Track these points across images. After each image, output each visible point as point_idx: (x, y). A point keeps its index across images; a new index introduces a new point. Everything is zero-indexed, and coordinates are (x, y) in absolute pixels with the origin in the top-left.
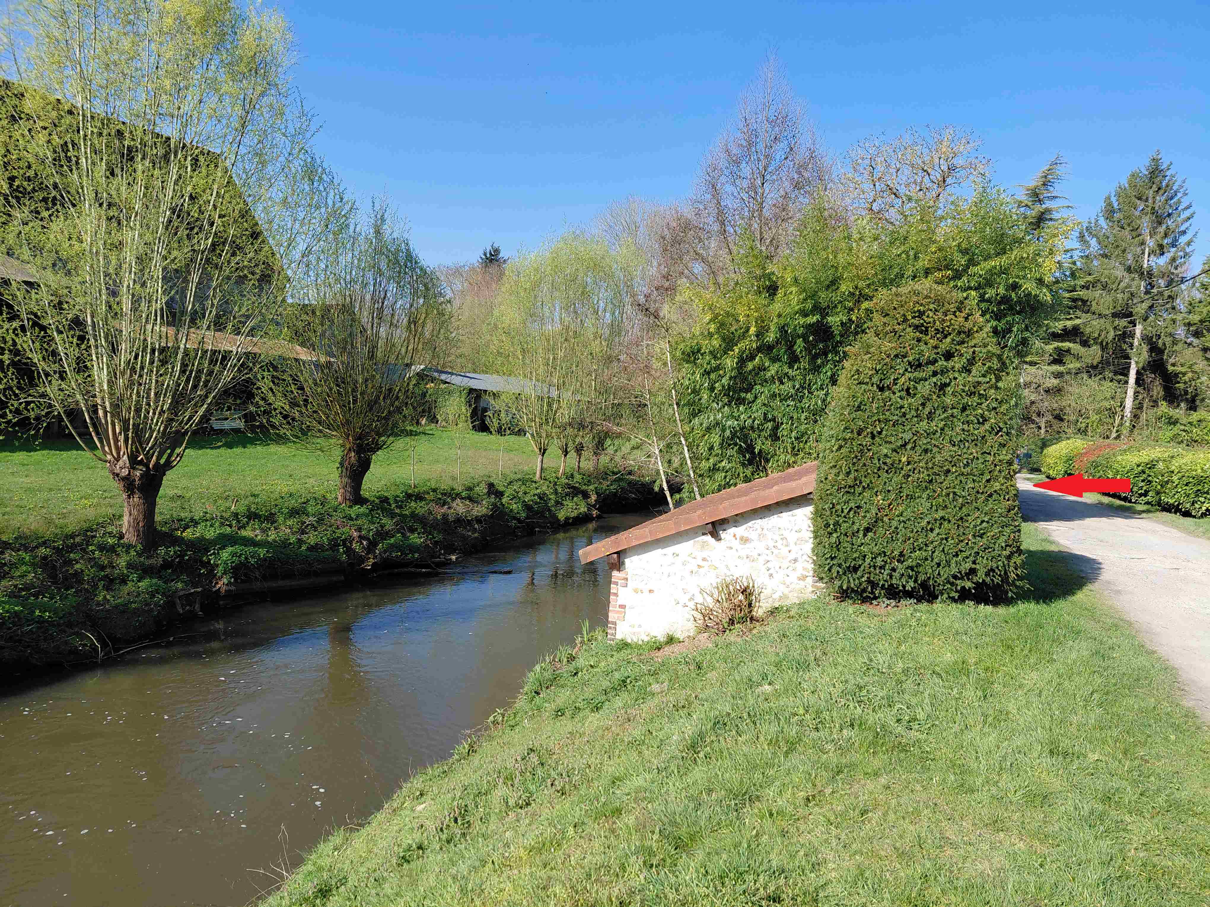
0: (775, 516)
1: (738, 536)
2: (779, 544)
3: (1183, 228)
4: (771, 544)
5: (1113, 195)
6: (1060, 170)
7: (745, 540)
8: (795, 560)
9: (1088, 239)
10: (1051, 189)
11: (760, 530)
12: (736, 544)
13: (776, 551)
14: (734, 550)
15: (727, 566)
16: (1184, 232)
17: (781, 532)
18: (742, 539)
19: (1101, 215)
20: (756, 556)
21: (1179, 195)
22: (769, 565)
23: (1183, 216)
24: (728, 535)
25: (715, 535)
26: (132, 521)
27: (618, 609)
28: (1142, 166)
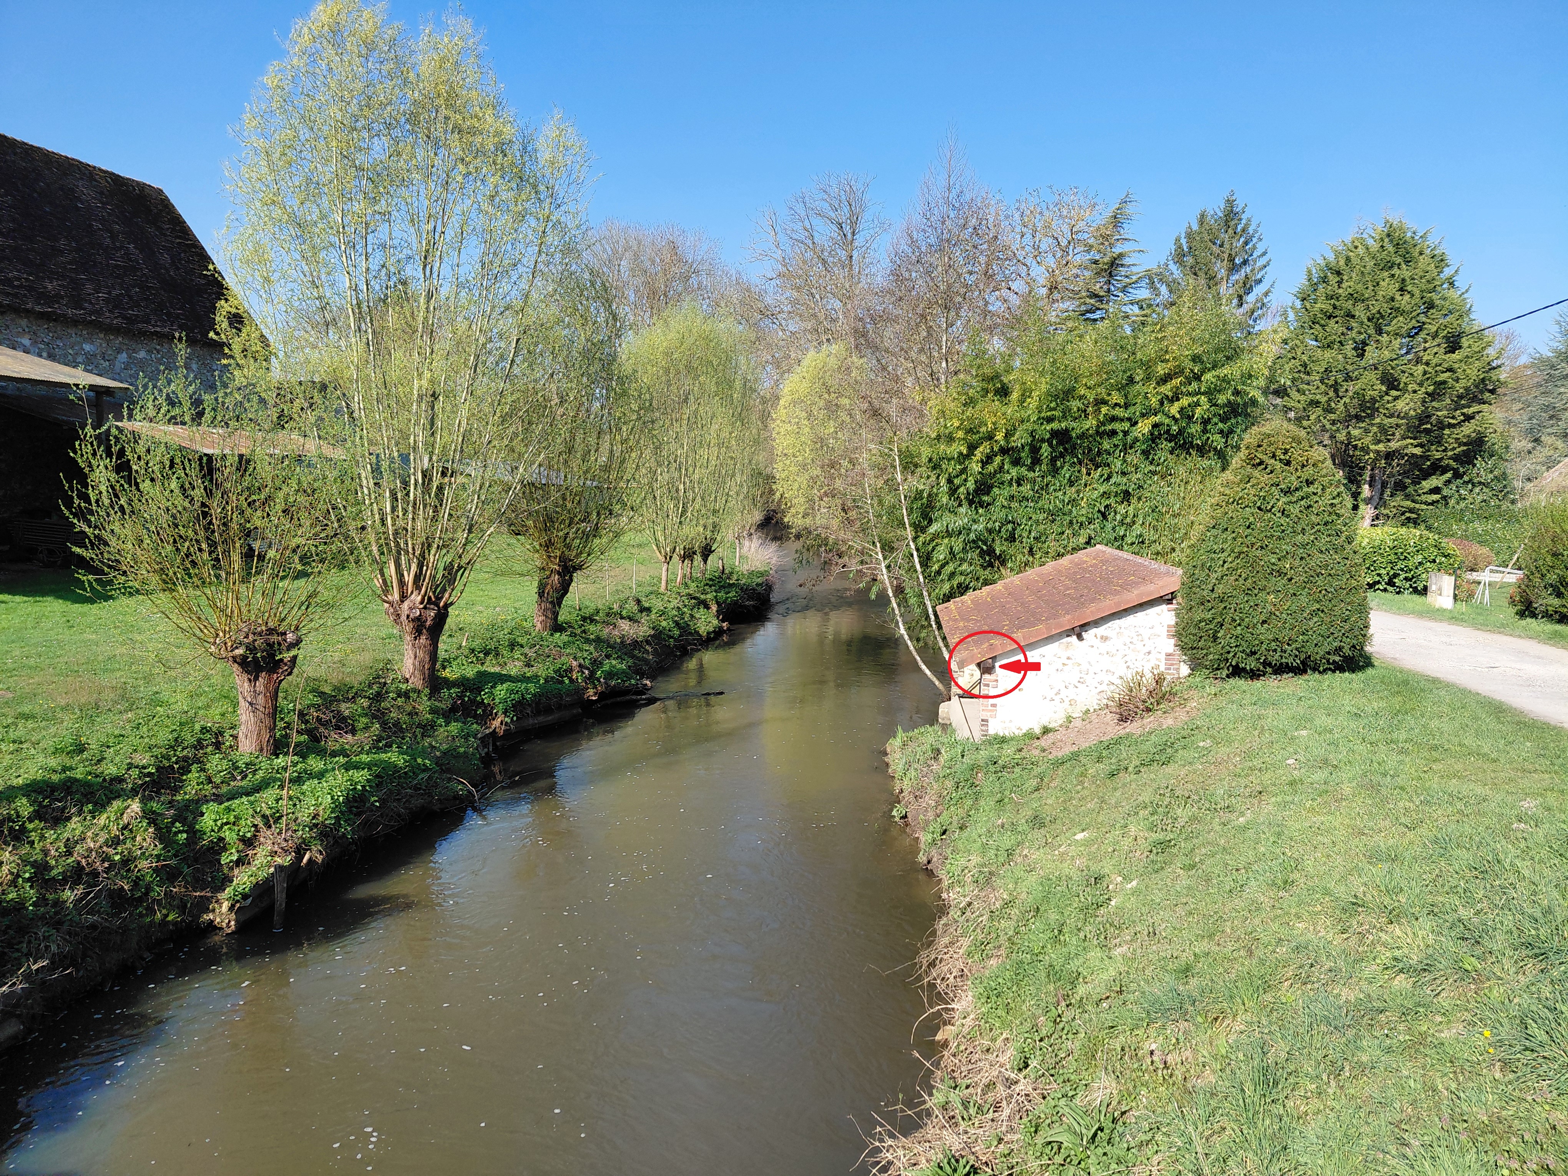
0: (1132, 616)
1: (1099, 636)
2: (1134, 641)
3: (1259, 277)
4: (1128, 641)
5: (1183, 235)
6: (1130, 209)
7: (1104, 639)
8: (1149, 653)
9: (1158, 286)
10: (1122, 232)
11: (1118, 630)
12: (1097, 642)
13: (1132, 646)
14: (1095, 647)
15: (1089, 662)
16: (1259, 281)
17: (1137, 629)
18: (1102, 638)
19: (1170, 258)
20: (1114, 652)
21: (1255, 240)
22: (1126, 658)
23: (1260, 264)
24: (1089, 635)
25: (1080, 637)
26: (417, 663)
27: (990, 708)
28: (1216, 207)
